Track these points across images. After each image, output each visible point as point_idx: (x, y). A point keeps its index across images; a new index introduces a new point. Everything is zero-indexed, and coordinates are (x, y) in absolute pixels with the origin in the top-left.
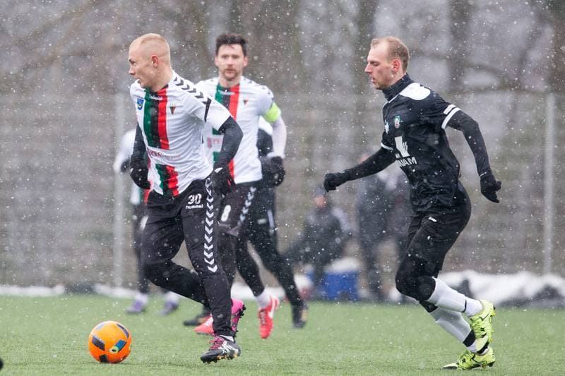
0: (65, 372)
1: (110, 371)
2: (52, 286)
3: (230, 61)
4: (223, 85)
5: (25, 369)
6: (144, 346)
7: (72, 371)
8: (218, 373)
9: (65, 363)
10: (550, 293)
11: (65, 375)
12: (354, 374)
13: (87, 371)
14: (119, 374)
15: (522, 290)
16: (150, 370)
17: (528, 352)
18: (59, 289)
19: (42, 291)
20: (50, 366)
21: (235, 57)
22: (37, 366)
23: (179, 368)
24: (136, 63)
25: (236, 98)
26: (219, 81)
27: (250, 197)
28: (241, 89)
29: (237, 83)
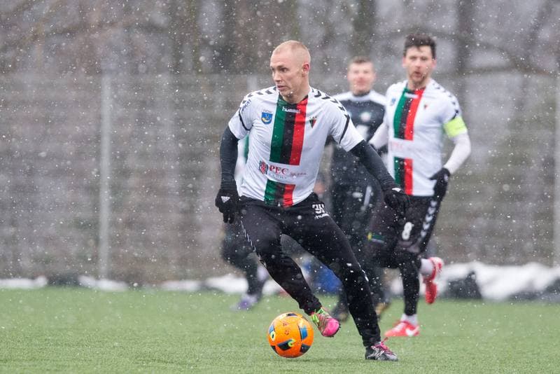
0: (48, 370)
1: (95, 368)
2: (33, 278)
3: (418, 63)
4: (410, 88)
5: (6, 366)
6: (131, 341)
7: (55, 368)
8: (210, 371)
9: (48, 360)
11: (48, 372)
12: (354, 372)
13: (71, 368)
14: (105, 371)
15: (531, 283)
16: (138, 367)
17: (539, 348)
18: (42, 281)
19: (24, 283)
20: (31, 363)
21: (424, 59)
22: (18, 363)
23: (169, 366)
24: (288, 70)
25: (417, 101)
26: (407, 85)
27: (431, 211)
28: (425, 93)
29: (423, 86)
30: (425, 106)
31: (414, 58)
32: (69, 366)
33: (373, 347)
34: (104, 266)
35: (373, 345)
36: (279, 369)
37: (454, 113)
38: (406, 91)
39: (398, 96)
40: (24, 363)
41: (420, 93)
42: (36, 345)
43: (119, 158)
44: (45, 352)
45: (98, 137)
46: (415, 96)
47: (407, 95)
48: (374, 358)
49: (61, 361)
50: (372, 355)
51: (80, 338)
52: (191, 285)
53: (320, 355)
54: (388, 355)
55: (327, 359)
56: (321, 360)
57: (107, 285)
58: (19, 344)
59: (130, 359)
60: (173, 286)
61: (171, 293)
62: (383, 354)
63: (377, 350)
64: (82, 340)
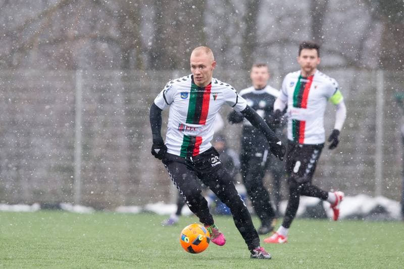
0: (40, 265)
1: (72, 264)
2: (30, 204)
3: (308, 60)
4: (303, 75)
5: (13, 262)
7: (45, 264)
9: (40, 258)
10: (380, 210)
15: (360, 208)
16: (100, 263)
18: (36, 207)
20: (29, 260)
21: (312, 57)
22: (21, 261)
23: (121, 262)
24: (205, 67)
25: (310, 84)
26: (301, 73)
27: (314, 157)
28: (314, 79)
29: (312, 74)
30: (316, 87)
31: (305, 57)
32: (55, 263)
33: (255, 251)
34: (77, 196)
35: (255, 249)
36: (193, 264)
37: (335, 89)
38: (300, 77)
39: (296, 81)
40: (25, 260)
41: (311, 79)
42: (32, 249)
43: (87, 125)
44: (38, 253)
45: (74, 112)
46: (308, 81)
47: (302, 80)
48: (255, 257)
49: (49, 259)
50: (255, 255)
51: (62, 244)
52: (135, 209)
53: (220, 256)
54: (264, 255)
55: (225, 258)
56: (222, 259)
57: (79, 209)
58: (21, 248)
59: (95, 258)
60: (122, 209)
61: (120, 214)
62: (261, 255)
63: (257, 252)
64: (63, 245)
